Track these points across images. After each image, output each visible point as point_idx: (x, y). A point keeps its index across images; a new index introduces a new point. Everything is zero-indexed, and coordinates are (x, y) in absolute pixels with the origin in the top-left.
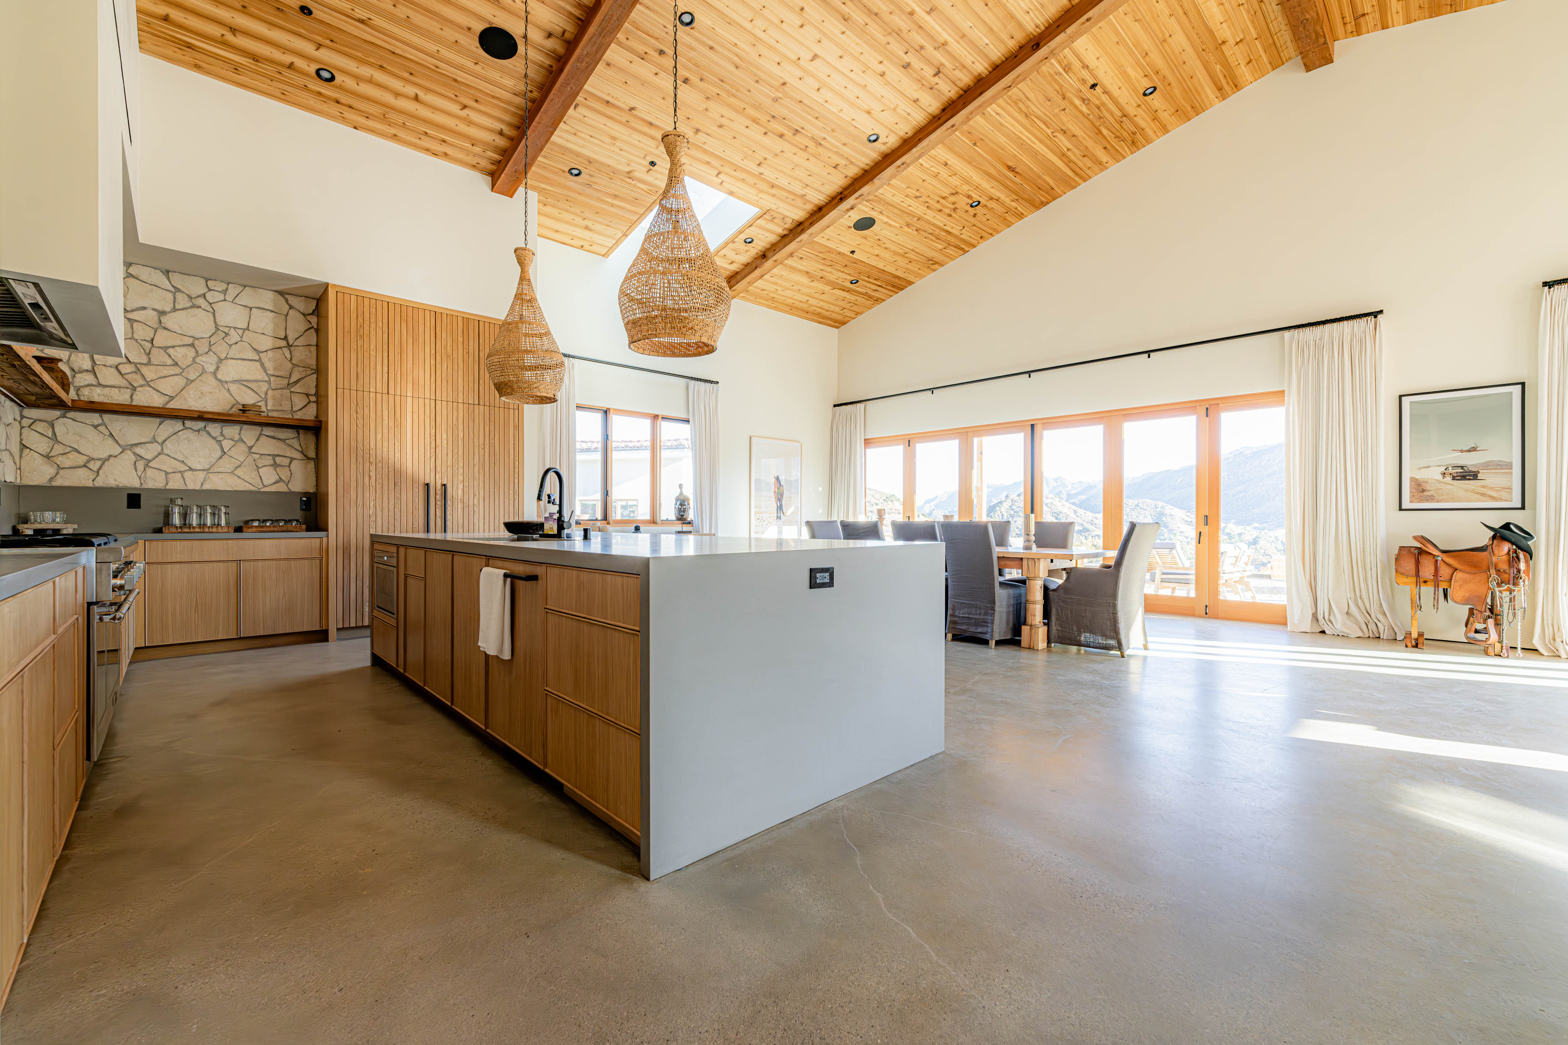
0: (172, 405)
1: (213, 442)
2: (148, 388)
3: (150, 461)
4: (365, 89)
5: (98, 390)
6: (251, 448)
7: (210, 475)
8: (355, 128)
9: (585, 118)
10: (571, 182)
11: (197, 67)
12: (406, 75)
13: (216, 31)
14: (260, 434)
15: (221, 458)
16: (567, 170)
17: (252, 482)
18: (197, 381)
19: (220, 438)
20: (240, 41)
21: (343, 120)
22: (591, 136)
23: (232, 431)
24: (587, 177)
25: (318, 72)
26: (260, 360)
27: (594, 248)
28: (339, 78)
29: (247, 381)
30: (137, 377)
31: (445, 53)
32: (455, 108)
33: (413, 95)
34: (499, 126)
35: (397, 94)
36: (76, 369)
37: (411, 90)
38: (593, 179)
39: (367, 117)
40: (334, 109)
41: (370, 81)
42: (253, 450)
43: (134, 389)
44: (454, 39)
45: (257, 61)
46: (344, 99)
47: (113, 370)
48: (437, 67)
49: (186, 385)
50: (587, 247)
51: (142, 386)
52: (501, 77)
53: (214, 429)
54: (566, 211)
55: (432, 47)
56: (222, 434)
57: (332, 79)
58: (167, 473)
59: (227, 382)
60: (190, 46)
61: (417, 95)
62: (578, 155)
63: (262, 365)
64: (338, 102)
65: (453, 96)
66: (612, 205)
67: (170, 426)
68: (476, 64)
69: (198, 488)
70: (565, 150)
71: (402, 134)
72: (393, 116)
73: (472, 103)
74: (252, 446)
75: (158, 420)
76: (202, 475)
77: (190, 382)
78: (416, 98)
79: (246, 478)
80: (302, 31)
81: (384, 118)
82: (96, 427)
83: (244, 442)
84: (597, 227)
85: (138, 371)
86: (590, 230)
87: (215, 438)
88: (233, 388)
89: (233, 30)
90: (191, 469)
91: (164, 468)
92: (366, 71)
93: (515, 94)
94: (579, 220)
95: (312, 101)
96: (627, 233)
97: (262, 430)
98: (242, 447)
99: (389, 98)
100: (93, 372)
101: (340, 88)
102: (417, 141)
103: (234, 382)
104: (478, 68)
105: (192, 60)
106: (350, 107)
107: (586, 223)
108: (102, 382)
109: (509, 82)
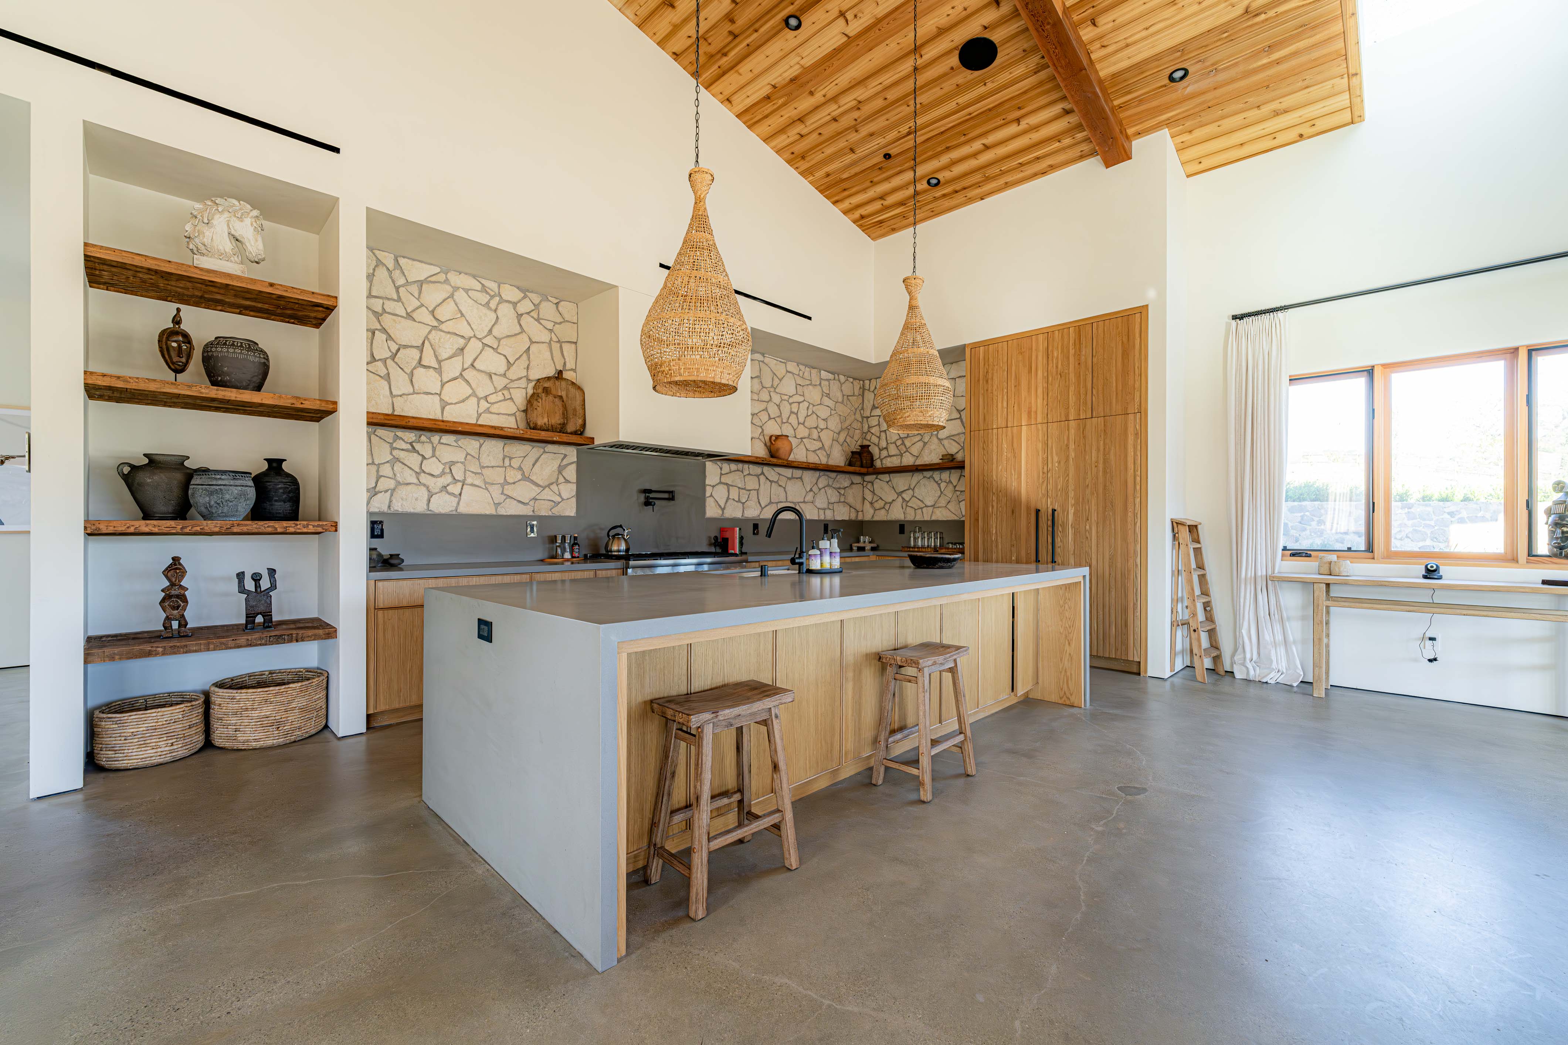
0: (918, 462)
1: (935, 484)
2: (907, 453)
3: (908, 502)
4: (958, 170)
5: (889, 459)
6: (955, 487)
7: (935, 509)
8: (982, 199)
9: (1117, 22)
10: (1189, 87)
11: (894, 230)
12: (963, 139)
13: (877, 205)
14: (961, 476)
15: (940, 496)
16: (1167, 81)
17: (957, 514)
18: (929, 442)
19: (940, 482)
20: (891, 200)
21: (970, 201)
22: (1147, 29)
23: (945, 475)
24: (1199, 66)
25: (929, 183)
26: (960, 418)
27: (1321, 125)
28: (940, 176)
29: (953, 436)
30: (903, 447)
31: (963, 100)
32: (1013, 129)
33: (981, 147)
34: (1057, 109)
35: (975, 155)
36: (881, 448)
37: (977, 145)
38: (1208, 64)
39: (980, 186)
40: (959, 199)
41: (954, 163)
42: (956, 489)
43: (901, 455)
44: (955, 86)
45: (905, 204)
46: (958, 186)
47: (894, 445)
48: (970, 114)
49: (924, 446)
50: (1306, 130)
51: (905, 452)
52: (1011, 73)
53: (936, 475)
54: (1223, 118)
55: (951, 105)
56: (941, 479)
57: (939, 181)
58: (915, 510)
59: (942, 439)
60: (881, 222)
61: (984, 144)
62: (1157, 57)
63: (962, 421)
64: (956, 192)
65: (1003, 121)
66: (1278, 62)
67: (917, 476)
68: (985, 84)
69: (929, 519)
70: (1138, 67)
71: (1009, 178)
72: (991, 172)
73: (1018, 114)
74: (956, 486)
75: (911, 474)
76: (931, 509)
77: (925, 444)
78: (987, 147)
79: (953, 510)
80: (899, 168)
81: (988, 179)
82: (887, 482)
83: (952, 483)
84: (1288, 102)
85: (903, 444)
86: (1286, 111)
87: (937, 482)
88: (946, 442)
89: (882, 198)
90: (926, 506)
91: (913, 506)
92: (945, 159)
93: (1035, 73)
94: (1253, 114)
95: (947, 203)
96: (1351, 71)
97: (962, 472)
98: (951, 487)
99: (973, 163)
100: (886, 448)
101: (949, 182)
102: (1020, 175)
103: (947, 438)
104: (990, 86)
105: (888, 228)
106: (965, 189)
107: (1266, 109)
108: (890, 454)
109: (1019, 70)
